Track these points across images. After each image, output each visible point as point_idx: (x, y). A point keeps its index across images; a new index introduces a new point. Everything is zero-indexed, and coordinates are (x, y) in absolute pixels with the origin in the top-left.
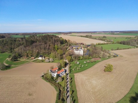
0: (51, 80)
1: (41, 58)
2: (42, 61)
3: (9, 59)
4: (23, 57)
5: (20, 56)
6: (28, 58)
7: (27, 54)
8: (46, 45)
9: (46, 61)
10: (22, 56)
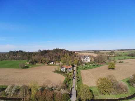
0: (61, 72)
1: (53, 63)
2: (54, 65)
3: (27, 63)
5: (36, 62)
7: (42, 60)
8: (57, 54)
9: (57, 64)
10: (37, 62)
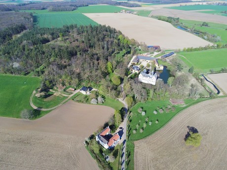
4: (58, 86)
6: (65, 87)
